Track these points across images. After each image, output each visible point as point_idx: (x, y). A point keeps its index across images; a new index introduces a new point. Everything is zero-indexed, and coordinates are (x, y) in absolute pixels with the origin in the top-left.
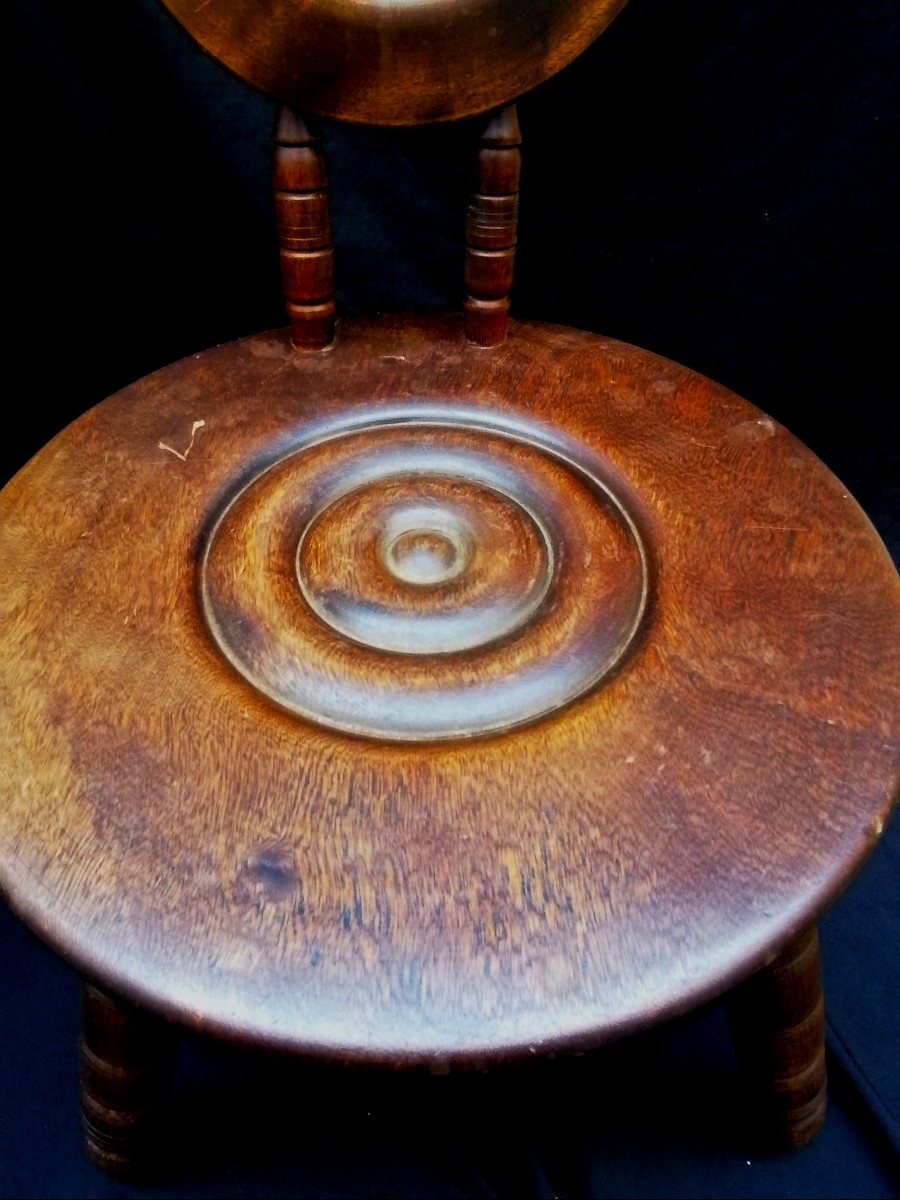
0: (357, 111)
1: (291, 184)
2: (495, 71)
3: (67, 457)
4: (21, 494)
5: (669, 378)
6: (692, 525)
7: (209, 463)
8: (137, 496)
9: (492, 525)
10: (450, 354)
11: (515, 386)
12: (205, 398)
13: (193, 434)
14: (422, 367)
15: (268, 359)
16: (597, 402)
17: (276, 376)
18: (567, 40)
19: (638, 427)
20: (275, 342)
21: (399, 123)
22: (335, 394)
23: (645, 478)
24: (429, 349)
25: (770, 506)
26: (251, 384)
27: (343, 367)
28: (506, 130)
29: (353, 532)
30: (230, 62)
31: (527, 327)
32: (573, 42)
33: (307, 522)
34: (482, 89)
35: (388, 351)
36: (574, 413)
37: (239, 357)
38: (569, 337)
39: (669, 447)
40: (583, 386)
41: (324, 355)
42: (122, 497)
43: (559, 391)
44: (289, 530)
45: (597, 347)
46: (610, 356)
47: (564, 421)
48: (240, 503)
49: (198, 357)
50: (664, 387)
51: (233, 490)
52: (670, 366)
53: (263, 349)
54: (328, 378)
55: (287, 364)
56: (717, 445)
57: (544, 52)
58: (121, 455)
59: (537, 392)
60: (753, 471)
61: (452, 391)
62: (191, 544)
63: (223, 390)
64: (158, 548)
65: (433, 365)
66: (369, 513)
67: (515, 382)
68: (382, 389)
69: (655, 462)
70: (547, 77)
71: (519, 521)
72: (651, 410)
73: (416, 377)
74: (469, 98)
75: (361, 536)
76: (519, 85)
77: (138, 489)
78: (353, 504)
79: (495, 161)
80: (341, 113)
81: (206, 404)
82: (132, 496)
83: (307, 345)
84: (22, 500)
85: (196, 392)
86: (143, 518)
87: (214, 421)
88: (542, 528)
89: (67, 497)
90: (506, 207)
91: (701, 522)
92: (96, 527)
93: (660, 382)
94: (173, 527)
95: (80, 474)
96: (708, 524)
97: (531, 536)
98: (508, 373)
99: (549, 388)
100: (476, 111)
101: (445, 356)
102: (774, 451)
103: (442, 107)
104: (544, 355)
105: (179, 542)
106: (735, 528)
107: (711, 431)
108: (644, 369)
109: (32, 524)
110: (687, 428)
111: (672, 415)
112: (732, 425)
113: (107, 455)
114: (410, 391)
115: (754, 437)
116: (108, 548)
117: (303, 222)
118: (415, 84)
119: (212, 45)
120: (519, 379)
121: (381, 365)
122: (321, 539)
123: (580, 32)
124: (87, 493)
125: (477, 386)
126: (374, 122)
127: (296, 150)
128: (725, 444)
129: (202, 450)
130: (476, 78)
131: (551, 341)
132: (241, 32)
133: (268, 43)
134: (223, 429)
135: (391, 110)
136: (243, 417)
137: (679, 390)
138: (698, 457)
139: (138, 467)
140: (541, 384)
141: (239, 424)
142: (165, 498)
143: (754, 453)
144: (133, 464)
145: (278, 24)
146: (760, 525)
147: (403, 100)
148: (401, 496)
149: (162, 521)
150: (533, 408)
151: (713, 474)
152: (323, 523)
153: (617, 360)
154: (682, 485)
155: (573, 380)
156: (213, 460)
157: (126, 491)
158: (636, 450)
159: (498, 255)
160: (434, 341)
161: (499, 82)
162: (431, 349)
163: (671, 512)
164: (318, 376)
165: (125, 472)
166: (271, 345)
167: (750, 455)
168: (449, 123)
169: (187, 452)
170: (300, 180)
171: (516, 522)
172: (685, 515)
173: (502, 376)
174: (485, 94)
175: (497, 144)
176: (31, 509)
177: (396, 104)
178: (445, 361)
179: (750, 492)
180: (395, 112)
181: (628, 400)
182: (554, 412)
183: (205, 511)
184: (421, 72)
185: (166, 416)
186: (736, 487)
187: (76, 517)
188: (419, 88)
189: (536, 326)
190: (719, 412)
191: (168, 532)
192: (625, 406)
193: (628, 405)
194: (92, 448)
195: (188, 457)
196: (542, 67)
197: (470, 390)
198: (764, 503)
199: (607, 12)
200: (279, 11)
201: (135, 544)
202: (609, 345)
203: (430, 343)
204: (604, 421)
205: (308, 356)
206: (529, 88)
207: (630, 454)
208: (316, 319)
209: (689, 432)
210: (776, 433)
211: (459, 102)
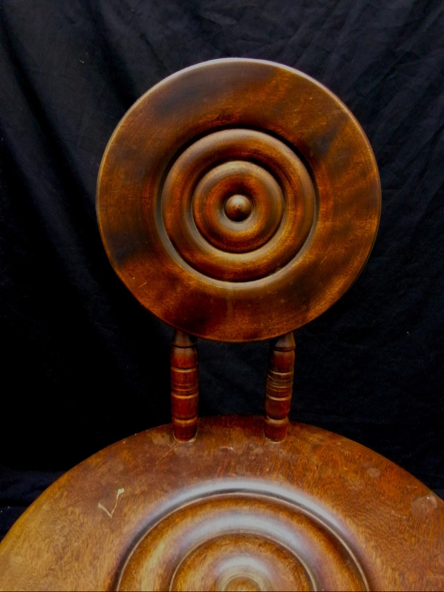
0: (215, 335)
1: (180, 365)
2: (283, 319)
3: (49, 509)
4: (22, 532)
5: (376, 466)
6: (397, 577)
7: (124, 520)
8: (83, 542)
9: (282, 577)
10: (257, 446)
11: (293, 471)
12: (126, 472)
13: (117, 498)
14: (242, 455)
15: (161, 446)
16: (338, 484)
17: (164, 459)
18: (318, 305)
19: (362, 503)
20: (165, 434)
21: (234, 341)
22: (195, 474)
23: (368, 541)
24: (245, 442)
25: (440, 560)
26: (150, 464)
27: (201, 454)
29: (203, 578)
30: (154, 311)
31: (297, 428)
32: (322, 306)
33: (177, 566)
34: (277, 327)
35: (224, 444)
36: (326, 491)
37: (145, 444)
38: (320, 436)
39: (380, 517)
40: (330, 472)
41: (190, 445)
42: (76, 541)
43: (317, 475)
44: (166, 573)
45: (335, 444)
46: (342, 450)
47: (321, 497)
48: (139, 550)
49: (124, 442)
50: (373, 473)
52: (376, 457)
53: (159, 438)
54: (192, 461)
55: (170, 450)
56: (406, 516)
57: (308, 310)
58: (78, 511)
59: (304, 475)
60: (428, 534)
61: (258, 473)
62: (111, 579)
63: (136, 467)
64: (91, 582)
65: (248, 454)
66: (212, 564)
67: (292, 468)
68: (221, 471)
69: (373, 529)
70: (309, 321)
71: (298, 573)
72: (368, 490)
73: (239, 463)
74: (270, 330)
75: (207, 582)
76: (295, 325)
77: (84, 537)
78: (203, 556)
80: (206, 336)
82: (81, 542)
83: (181, 439)
84: (22, 538)
85: (121, 468)
86: (86, 558)
87: (129, 489)
88: (311, 577)
89: (46, 538)
90: (287, 378)
91: (402, 574)
92: (59, 562)
93: (371, 469)
94: (101, 566)
95: (54, 522)
96: (406, 576)
97: (305, 584)
98: (289, 462)
99: (311, 472)
100: (273, 336)
101: (254, 447)
102: (438, 518)
103: (256, 334)
104: (307, 449)
105: (104, 578)
106: (421, 578)
107: (402, 505)
108: (362, 459)
109: (25, 556)
110: (389, 503)
111: (380, 493)
112: (413, 500)
113: (70, 509)
114: (236, 473)
115: (426, 509)
116: (65, 579)
118: (244, 324)
119: (146, 302)
120: (295, 466)
121: (220, 453)
122: (184, 582)
123: (325, 301)
124: (57, 537)
125: (272, 469)
126: (222, 340)
127: (183, 349)
128: (411, 515)
129: (121, 511)
130: (273, 321)
131: (311, 439)
132: (160, 297)
133: (173, 303)
134: (134, 496)
135: (231, 335)
136: (145, 488)
137: (382, 475)
138: (397, 525)
139: (86, 520)
140: (307, 470)
142: (98, 546)
143: (427, 521)
144: (83, 518)
145: (179, 295)
146: (435, 575)
147: (238, 331)
148: (231, 552)
149: (95, 562)
150: (303, 488)
151: (406, 537)
152: (185, 568)
153: (347, 453)
154: (390, 546)
155: (323, 467)
156: (126, 519)
157: (78, 538)
158: (363, 520)
159: (283, 399)
161: (285, 323)
162: (246, 442)
163: (384, 567)
164: (186, 459)
165: (78, 524)
166: (163, 436)
167: (425, 523)
168: (259, 341)
169: (113, 511)
170: (184, 364)
171: (296, 574)
172: (393, 569)
173: (285, 463)
174: (278, 329)
175: (282, 349)
176: (26, 544)
177: (234, 332)
178: (255, 451)
179: (428, 550)
180: (234, 336)
181: (355, 482)
182: (315, 490)
183: (120, 555)
184: (247, 319)
185: (104, 484)
186: (420, 547)
187: (50, 554)
188: (245, 325)
189: (302, 428)
190: (405, 492)
191: (99, 570)
192: (353, 487)
193: (355, 486)
194: (62, 504)
195: (114, 515)
196: (306, 316)
197: (269, 473)
198: (436, 559)
199: (338, 292)
200: (179, 289)
201: (79, 578)
202: (342, 442)
203: (246, 439)
204: (342, 498)
205: (182, 445)
206: (300, 326)
207: (359, 523)
208: (187, 428)
209: (390, 506)
210: (438, 505)
211: (265, 332)
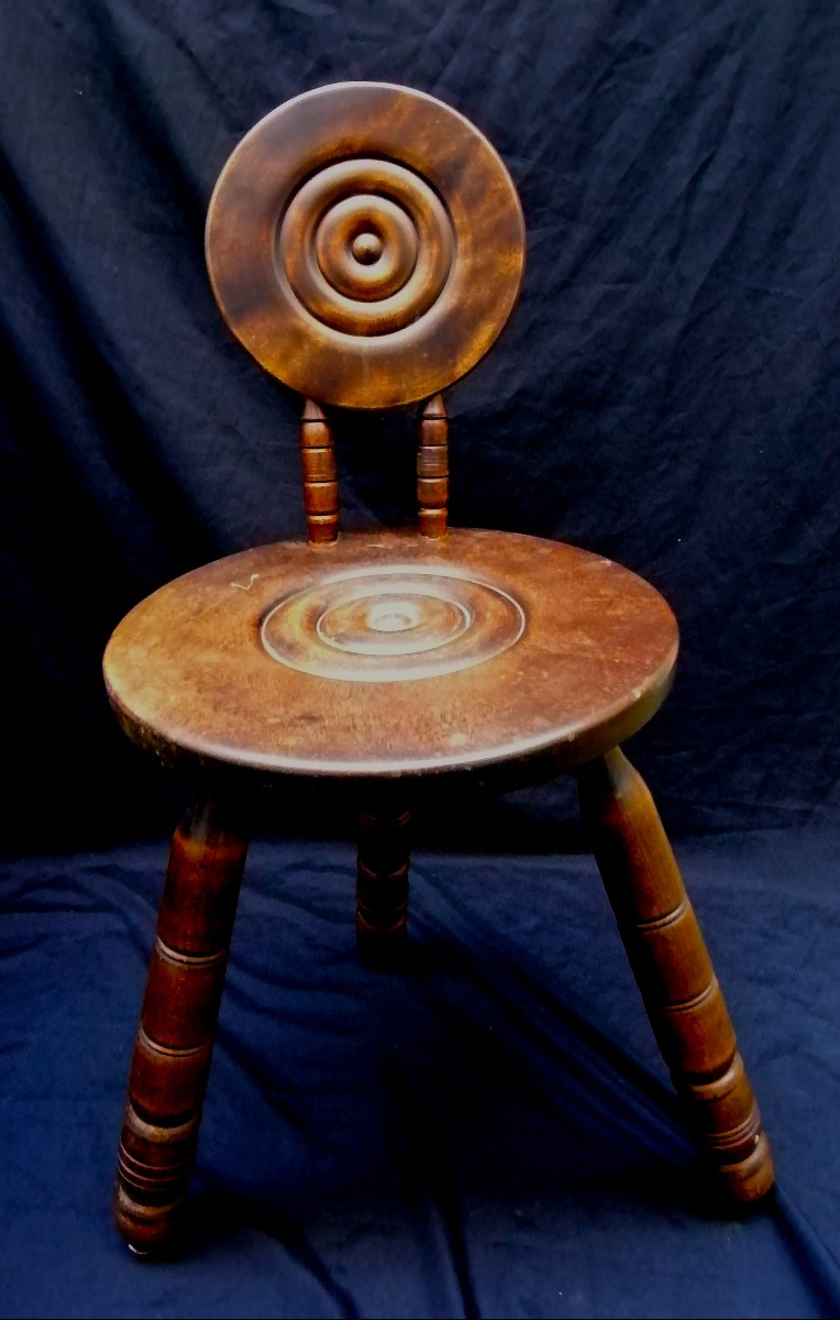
0: (350, 401)
1: (312, 443)
2: (427, 376)
6: (552, 601)
7: (263, 591)
8: (221, 604)
10: (411, 543)
12: (259, 565)
13: (252, 579)
14: (393, 549)
15: (296, 549)
16: (502, 558)
17: (301, 556)
18: (466, 357)
19: (526, 567)
21: (373, 406)
22: (338, 562)
23: (527, 585)
24: (397, 541)
25: (601, 592)
26: (287, 559)
27: (343, 551)
28: (435, 409)
31: (460, 530)
32: (470, 358)
34: (420, 387)
35: (371, 544)
38: (487, 534)
39: (543, 573)
40: (494, 552)
41: (332, 546)
42: (212, 604)
43: (479, 555)
44: (312, 615)
45: (504, 536)
46: (512, 540)
49: (253, 550)
50: (545, 551)
51: (278, 602)
52: (550, 542)
53: (292, 546)
54: (334, 556)
56: (573, 571)
57: (455, 365)
58: (208, 589)
59: (465, 556)
60: (593, 580)
62: (255, 621)
63: (268, 561)
64: (235, 621)
65: (400, 548)
67: (451, 552)
68: (368, 559)
69: (535, 579)
70: (457, 379)
72: (535, 560)
73: (389, 554)
75: (354, 615)
76: (441, 383)
77: (221, 601)
79: (432, 428)
80: (341, 404)
81: (258, 567)
82: (218, 604)
83: (320, 541)
85: (251, 564)
86: (225, 611)
87: (264, 574)
88: (463, 609)
89: (179, 605)
90: (440, 453)
91: (558, 599)
92: (198, 615)
93: (543, 549)
95: (185, 597)
96: (561, 600)
97: (457, 613)
98: (447, 549)
99: (472, 554)
100: (418, 398)
101: (407, 543)
102: (609, 571)
103: (398, 396)
104: (470, 540)
105: (248, 620)
106: (578, 600)
107: (570, 566)
108: (533, 544)
110: (556, 565)
111: (548, 561)
112: (584, 563)
113: (200, 589)
115: (598, 568)
116: (206, 622)
117: (319, 465)
118: (383, 385)
120: (454, 551)
121: (367, 549)
122: (332, 618)
123: (473, 353)
124: (191, 603)
127: (315, 424)
128: (578, 571)
129: (258, 586)
130: (416, 380)
131: (475, 536)
132: (285, 358)
134: (271, 578)
135: (370, 400)
136: (282, 572)
137: (555, 552)
138: (561, 576)
139: (220, 592)
140: (468, 553)
141: (280, 575)
142: (238, 604)
143: (596, 573)
144: (217, 591)
145: (306, 354)
146: (593, 599)
147: (377, 394)
148: (380, 599)
149: (237, 612)
150: (461, 563)
151: (569, 582)
153: (516, 541)
154: (549, 587)
155: (488, 550)
156: (265, 590)
157: (214, 602)
158: (524, 576)
159: (439, 481)
160: (401, 538)
161: (430, 382)
162: (399, 541)
164: (329, 555)
165: (212, 595)
166: (297, 544)
167: (594, 573)
169: (249, 587)
170: (318, 441)
171: (448, 606)
172: (549, 597)
173: (443, 550)
174: (423, 388)
175: (432, 417)
177: (372, 396)
178: (408, 546)
179: (590, 587)
180: (372, 401)
182: (474, 564)
184: (387, 378)
185: (235, 573)
186: (581, 586)
187: (185, 612)
188: (385, 387)
189: (465, 530)
191: (241, 616)
192: (519, 559)
193: (521, 559)
194: (190, 587)
195: (250, 589)
196: (454, 373)
197: (423, 557)
198: (597, 591)
199: (487, 340)
200: (307, 348)
201: (222, 621)
204: (505, 565)
205: (321, 547)
206: (447, 384)
207: (519, 577)
208: (327, 526)
209: (557, 567)
210: (611, 566)
211: (408, 394)
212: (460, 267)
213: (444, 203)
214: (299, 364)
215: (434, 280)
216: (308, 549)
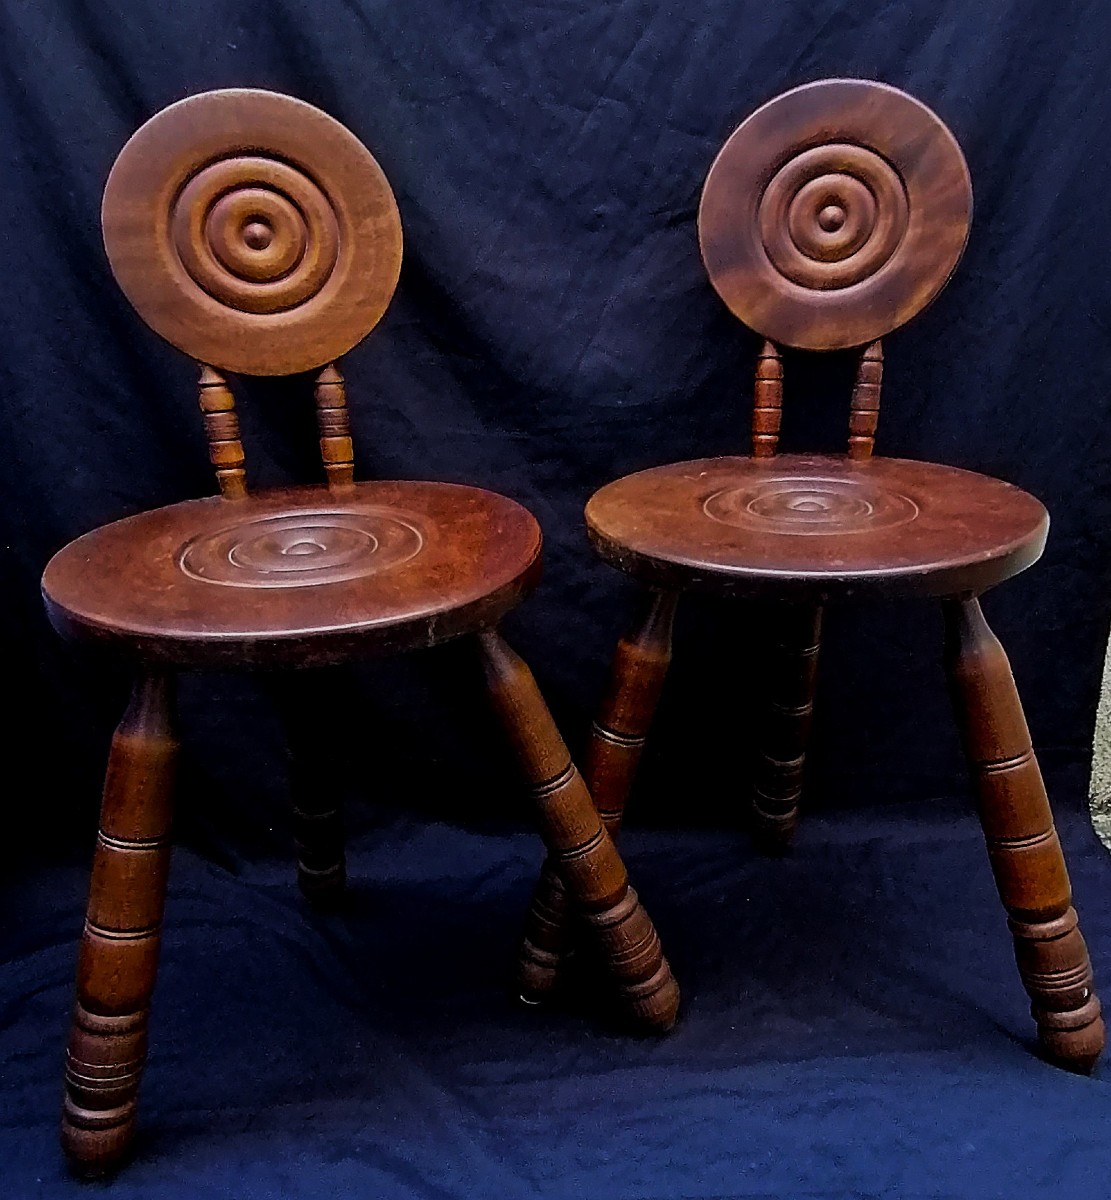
1: (765, 376)
2: (869, 325)
28: (873, 352)
51: (719, 490)
70: (895, 328)
76: (883, 331)
79: (869, 368)
81: (706, 469)
90: (874, 389)
100: (859, 343)
103: (841, 341)
117: (769, 394)
123: (912, 307)
170: (770, 374)
174: (863, 335)
200: (770, 297)
206: (888, 332)
208: (769, 444)
211: (849, 340)
212: (910, 234)
213: (903, 182)
214: (763, 311)
215: (886, 244)
216: (750, 461)
